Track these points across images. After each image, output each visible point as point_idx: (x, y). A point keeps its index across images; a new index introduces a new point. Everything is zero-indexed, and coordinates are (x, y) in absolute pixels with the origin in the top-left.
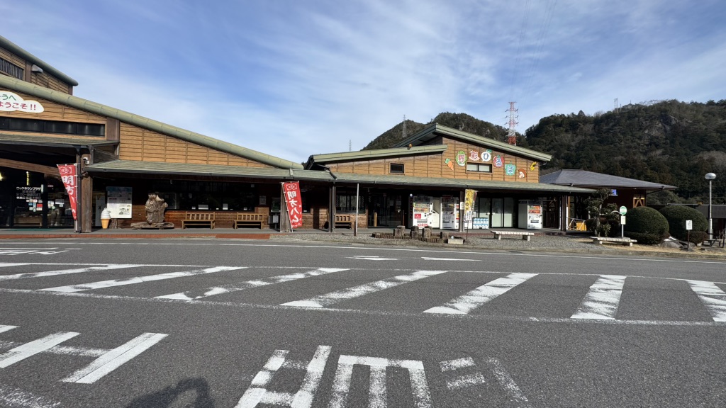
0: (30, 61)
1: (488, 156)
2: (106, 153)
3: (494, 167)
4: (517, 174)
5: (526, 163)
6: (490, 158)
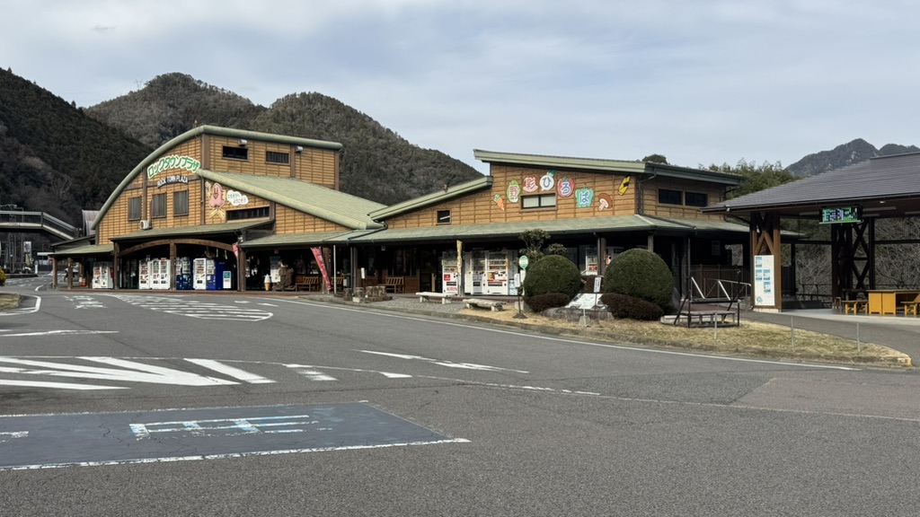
1: (550, 181)
2: (261, 231)
3: (559, 198)
4: (597, 204)
5: (611, 183)
6: (552, 183)
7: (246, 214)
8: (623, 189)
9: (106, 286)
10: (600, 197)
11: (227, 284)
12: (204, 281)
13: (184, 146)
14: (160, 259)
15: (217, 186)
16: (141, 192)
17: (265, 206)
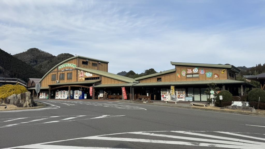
0: (98, 61)
1: (196, 70)
2: (98, 83)
3: (200, 75)
4: (213, 76)
5: (218, 71)
6: (197, 71)
7: (91, 79)
8: (222, 72)
9: (44, 98)
10: (214, 75)
11: (85, 97)
12: (78, 96)
13: (71, 61)
14: (63, 91)
15: (82, 71)
16: (56, 73)
17: (98, 76)
